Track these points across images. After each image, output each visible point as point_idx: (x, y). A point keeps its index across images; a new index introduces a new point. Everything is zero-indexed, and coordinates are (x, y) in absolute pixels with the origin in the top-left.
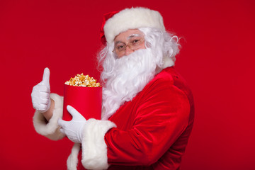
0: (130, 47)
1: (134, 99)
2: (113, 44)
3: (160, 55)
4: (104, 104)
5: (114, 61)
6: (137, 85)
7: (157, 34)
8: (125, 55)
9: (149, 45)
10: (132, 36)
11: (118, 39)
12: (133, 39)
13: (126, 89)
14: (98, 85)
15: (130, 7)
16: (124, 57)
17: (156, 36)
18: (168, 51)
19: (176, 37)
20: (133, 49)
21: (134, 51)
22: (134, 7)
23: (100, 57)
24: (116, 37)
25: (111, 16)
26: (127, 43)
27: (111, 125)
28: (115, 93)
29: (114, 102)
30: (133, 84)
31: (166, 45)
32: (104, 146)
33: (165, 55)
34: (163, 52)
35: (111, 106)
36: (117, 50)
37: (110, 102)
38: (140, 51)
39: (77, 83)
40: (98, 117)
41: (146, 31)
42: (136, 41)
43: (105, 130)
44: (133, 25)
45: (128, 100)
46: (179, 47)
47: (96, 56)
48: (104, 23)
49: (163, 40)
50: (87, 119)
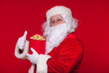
0: (57, 22)
1: (59, 46)
2: (49, 21)
3: (69, 27)
4: (46, 48)
5: (49, 28)
6: (60, 39)
7: (69, 18)
8: (54, 25)
9: (65, 22)
10: (58, 18)
11: (52, 18)
12: (58, 19)
13: (56, 41)
14: (44, 39)
15: (58, 5)
16: (54, 27)
17: (68, 18)
18: (73, 26)
19: (77, 20)
20: (58, 23)
21: (58, 24)
22: (60, 5)
23: (43, 26)
24: (51, 17)
25: (50, 8)
26: (56, 20)
27: (49, 57)
28: (51, 43)
29: (50, 47)
30: (58, 39)
31: (72, 23)
32: (46, 66)
33: (72, 27)
34: (71, 26)
35: (49, 49)
36: (51, 23)
37: (49, 47)
38: (61, 24)
39: (35, 38)
40: (44, 53)
41: (64, 16)
42: (60, 20)
43: (47, 59)
44: (59, 13)
45: (56, 47)
46: (77, 25)
47: (42, 25)
48: (46, 12)
49: (71, 21)
50: (39, 54)
